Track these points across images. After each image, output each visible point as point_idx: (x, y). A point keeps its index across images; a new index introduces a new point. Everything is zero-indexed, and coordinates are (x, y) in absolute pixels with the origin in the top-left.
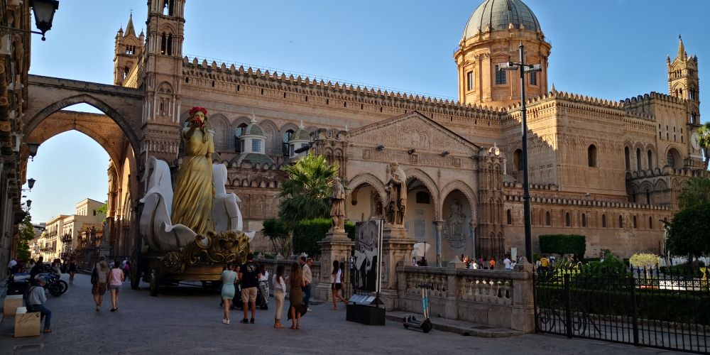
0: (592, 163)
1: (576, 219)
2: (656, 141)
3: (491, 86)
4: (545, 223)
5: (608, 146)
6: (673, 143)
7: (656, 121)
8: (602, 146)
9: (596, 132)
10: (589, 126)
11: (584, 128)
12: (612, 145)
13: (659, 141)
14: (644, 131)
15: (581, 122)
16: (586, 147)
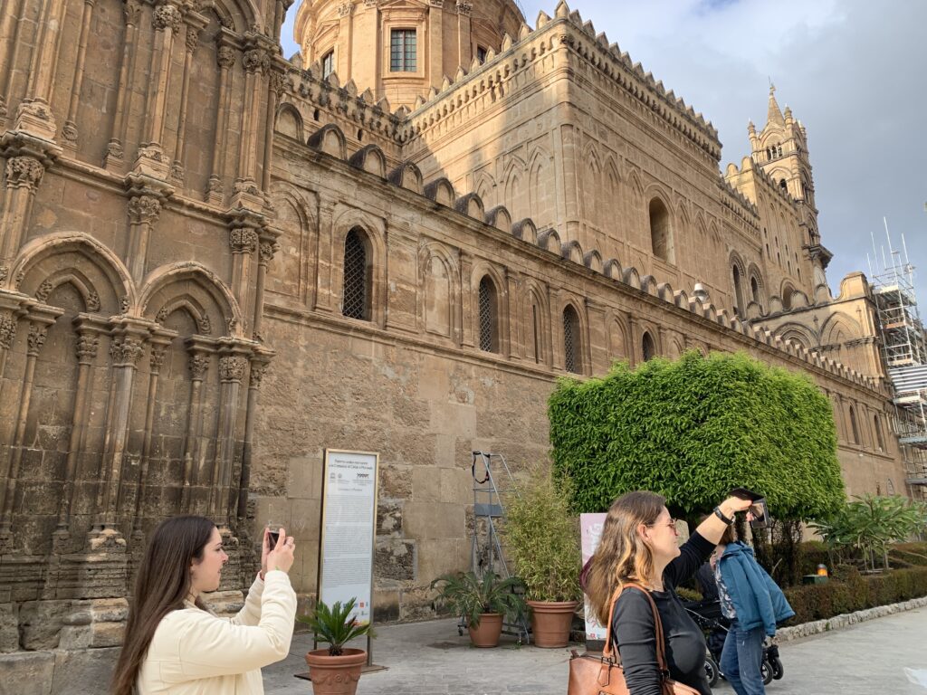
2: (762, 261)
5: (693, 218)
6: (788, 276)
7: (759, 219)
8: (681, 213)
9: (665, 170)
10: (649, 146)
11: (638, 145)
12: (700, 218)
13: (768, 263)
14: (742, 230)
15: (628, 123)
16: (644, 198)
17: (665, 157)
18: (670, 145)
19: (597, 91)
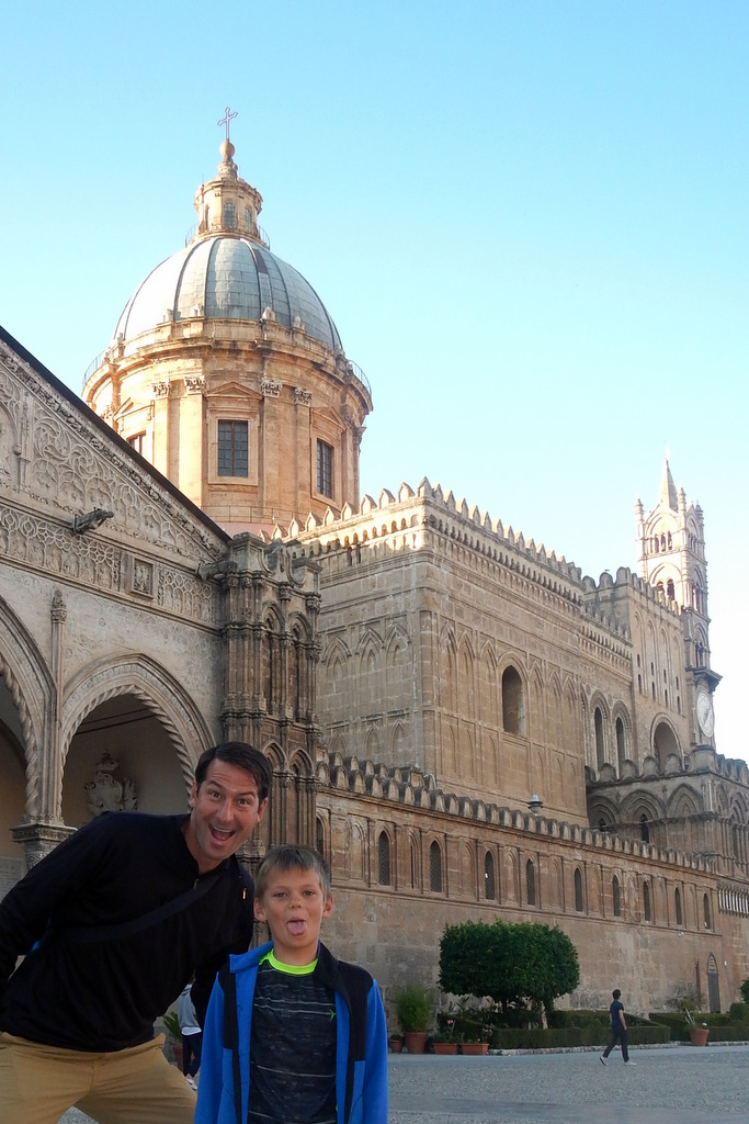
0: (510, 723)
1: (510, 877)
2: (632, 697)
3: (204, 479)
4: (427, 880)
5: (547, 680)
6: (663, 710)
7: (631, 646)
8: (535, 677)
9: (521, 632)
10: (505, 610)
11: (493, 613)
12: (556, 680)
13: (638, 699)
14: (609, 663)
15: (484, 592)
16: (497, 671)
17: (521, 617)
18: (528, 605)
19: (454, 566)
